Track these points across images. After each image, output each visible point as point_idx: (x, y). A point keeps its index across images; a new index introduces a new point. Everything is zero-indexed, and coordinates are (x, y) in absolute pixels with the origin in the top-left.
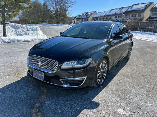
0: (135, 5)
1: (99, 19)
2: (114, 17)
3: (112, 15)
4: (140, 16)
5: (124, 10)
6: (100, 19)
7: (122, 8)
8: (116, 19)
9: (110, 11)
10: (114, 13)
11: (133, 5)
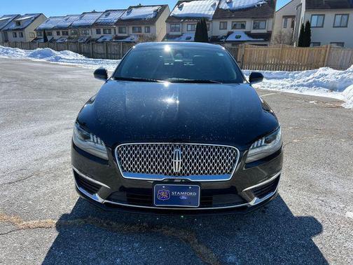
0: (135, 7)
1: (55, 33)
2: (94, 30)
3: (88, 26)
4: (149, 32)
5: (114, 17)
6: (58, 34)
7: (108, 12)
8: (100, 35)
9: (81, 16)
10: (93, 22)
11: (131, 8)
